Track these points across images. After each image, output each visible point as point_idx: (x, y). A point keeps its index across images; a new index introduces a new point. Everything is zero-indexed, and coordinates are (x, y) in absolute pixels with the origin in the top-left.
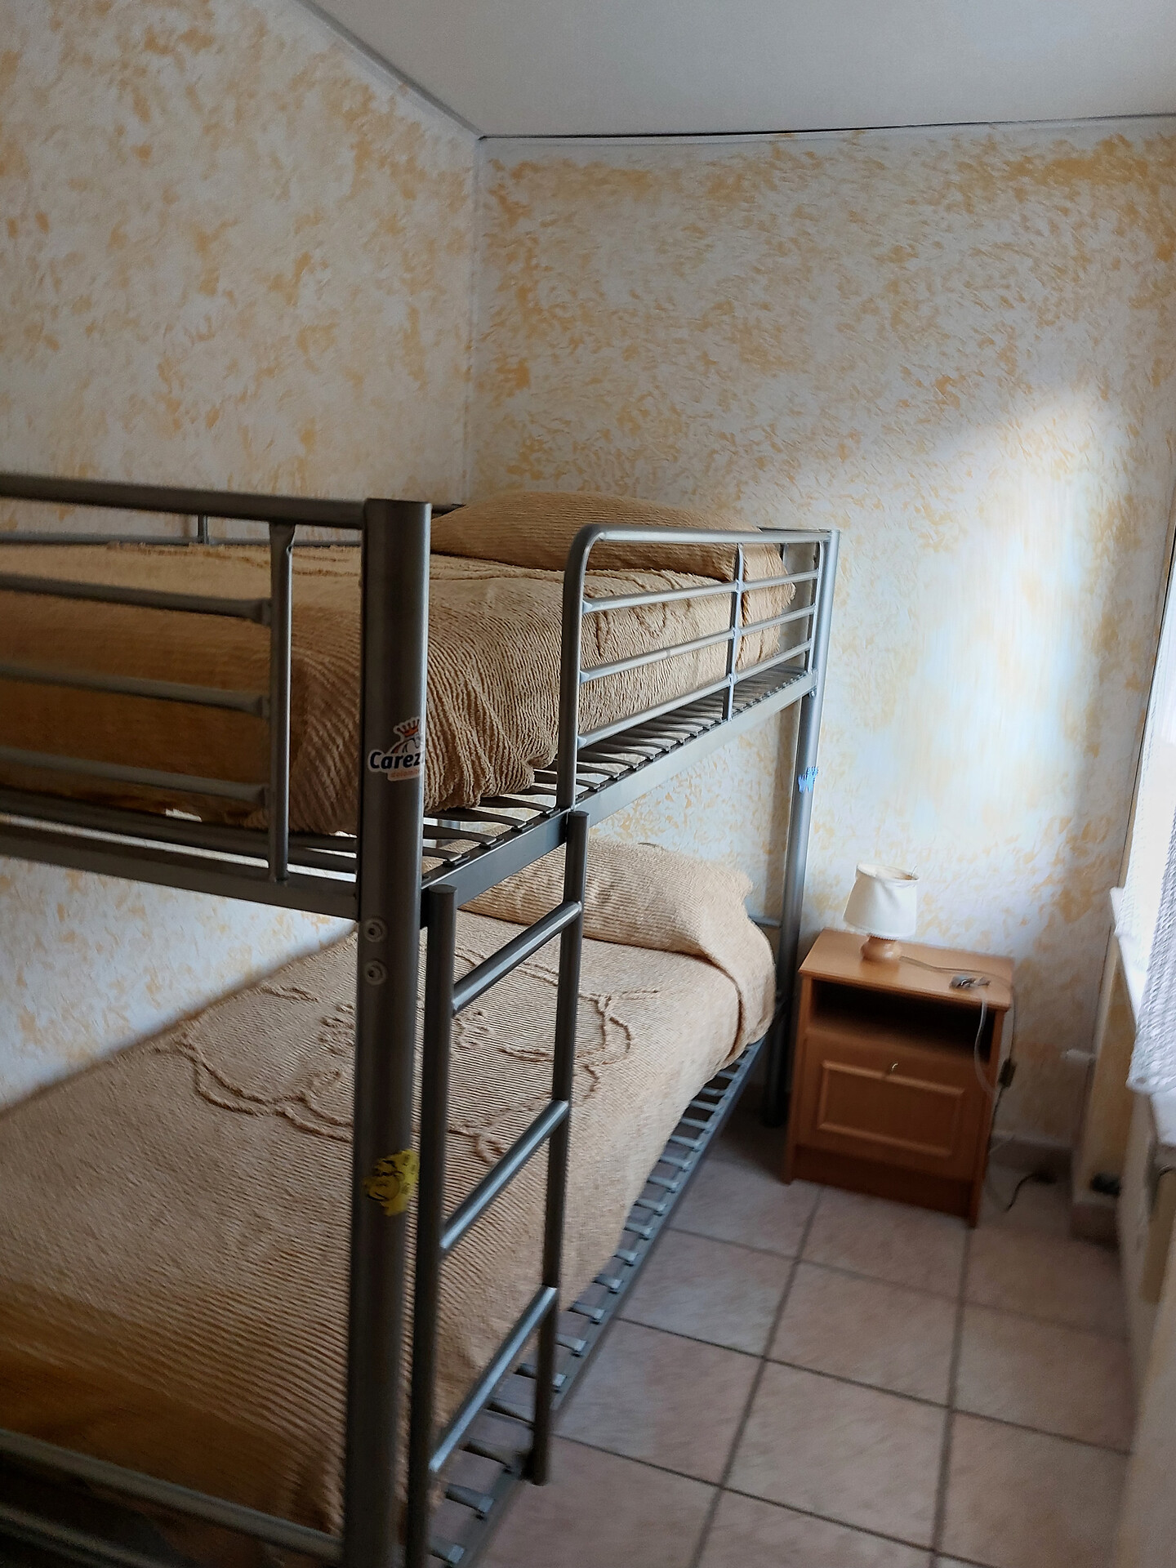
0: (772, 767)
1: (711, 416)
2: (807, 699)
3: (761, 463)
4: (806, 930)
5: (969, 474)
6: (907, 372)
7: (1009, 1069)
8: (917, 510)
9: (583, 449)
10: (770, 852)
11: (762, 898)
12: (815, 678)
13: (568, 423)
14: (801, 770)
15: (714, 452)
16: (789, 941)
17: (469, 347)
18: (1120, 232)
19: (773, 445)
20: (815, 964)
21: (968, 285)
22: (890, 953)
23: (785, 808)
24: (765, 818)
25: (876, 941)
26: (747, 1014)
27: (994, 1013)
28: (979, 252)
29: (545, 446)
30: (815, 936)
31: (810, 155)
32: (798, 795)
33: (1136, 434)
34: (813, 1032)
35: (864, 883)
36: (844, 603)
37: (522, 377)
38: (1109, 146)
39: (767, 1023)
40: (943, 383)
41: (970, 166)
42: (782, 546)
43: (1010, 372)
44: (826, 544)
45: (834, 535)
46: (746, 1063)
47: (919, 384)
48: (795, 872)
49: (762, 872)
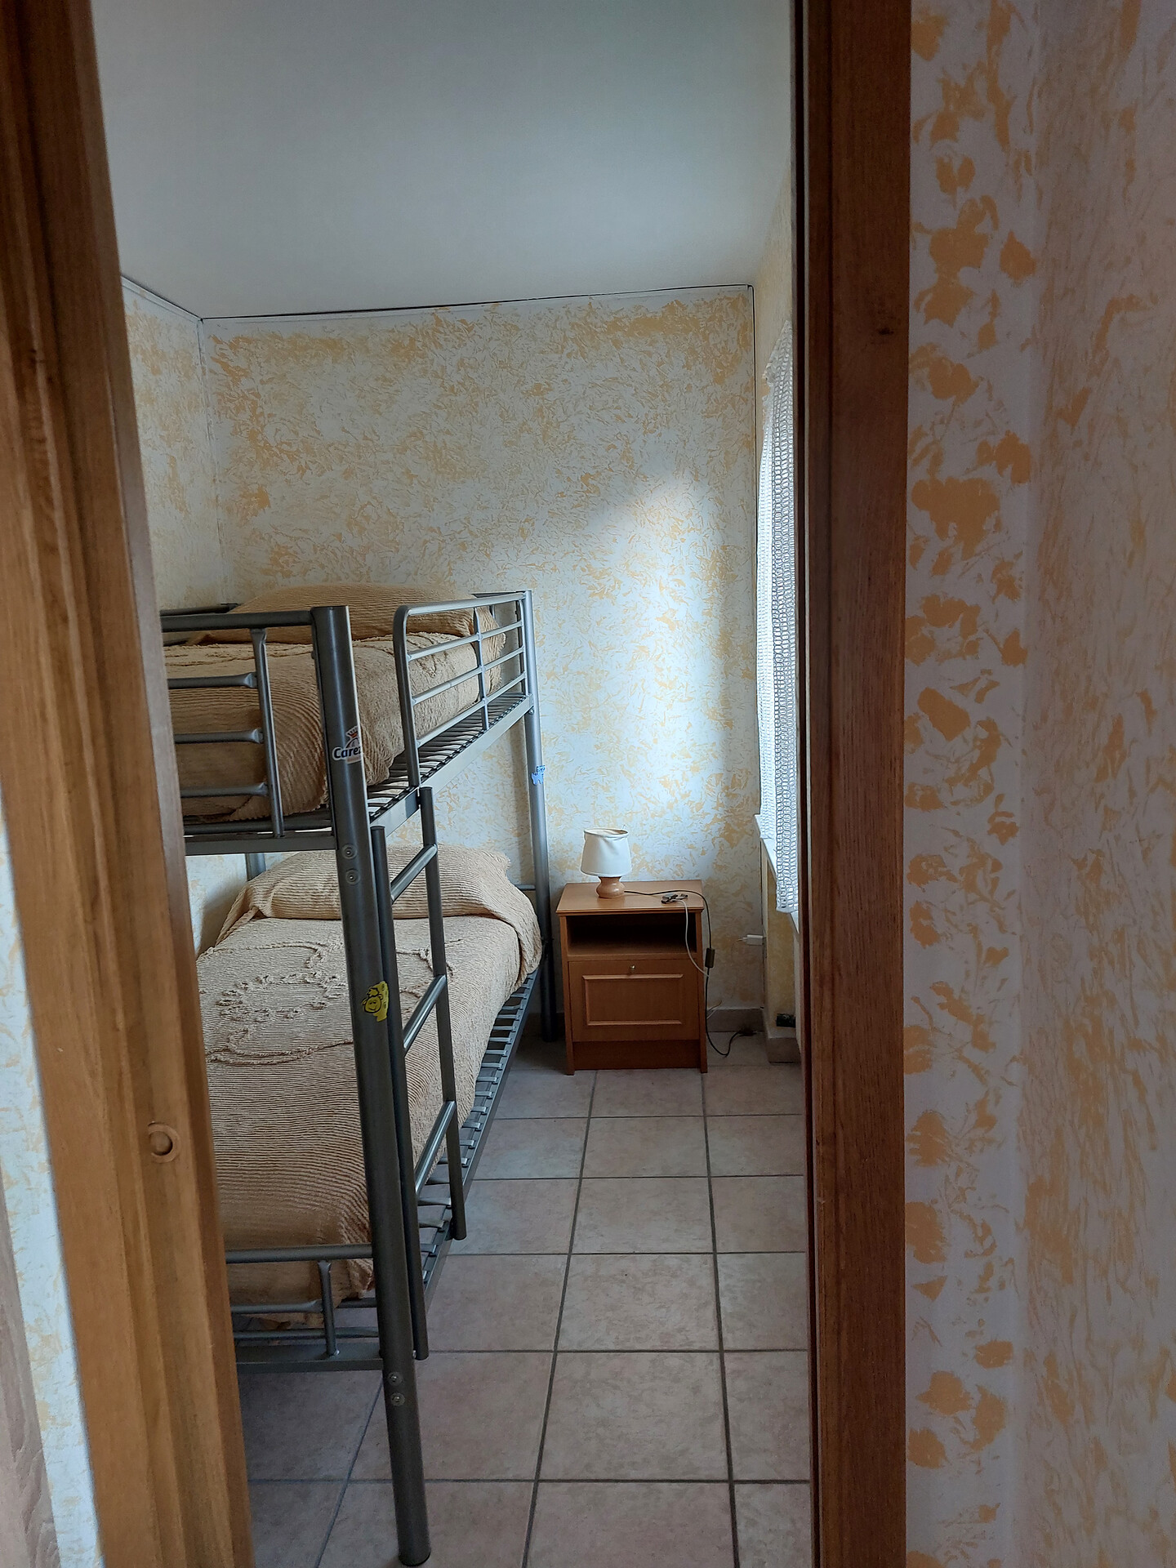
0: (510, 771)
1: (420, 516)
2: (528, 715)
3: (463, 546)
4: (553, 889)
5: (615, 540)
6: (559, 472)
7: (710, 952)
8: (583, 570)
9: (322, 550)
10: (519, 835)
11: (518, 872)
12: (531, 700)
13: (305, 531)
14: (532, 769)
15: (426, 542)
16: (543, 896)
17: (214, 480)
18: (687, 366)
19: (471, 533)
20: (566, 906)
21: (591, 408)
22: (616, 889)
23: (524, 799)
24: (510, 809)
25: (606, 881)
26: (525, 948)
27: (694, 914)
28: (594, 385)
29: (290, 551)
30: (561, 891)
31: (463, 321)
32: (533, 786)
33: (721, 504)
34: (572, 957)
35: (592, 840)
36: (542, 642)
37: (263, 500)
38: (670, 308)
39: (539, 958)
40: (585, 478)
41: (579, 326)
42: (491, 607)
43: (631, 467)
44: (523, 600)
45: (527, 593)
46: (530, 985)
47: (569, 479)
48: (540, 847)
49: (516, 851)
